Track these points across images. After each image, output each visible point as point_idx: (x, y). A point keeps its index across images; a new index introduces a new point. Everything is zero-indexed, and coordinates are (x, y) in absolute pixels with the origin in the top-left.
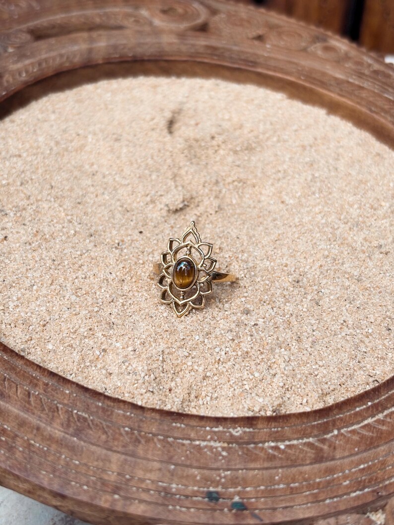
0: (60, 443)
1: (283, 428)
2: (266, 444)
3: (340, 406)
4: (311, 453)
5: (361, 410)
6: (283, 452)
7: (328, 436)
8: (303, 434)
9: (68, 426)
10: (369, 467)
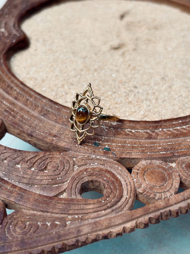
0: (36, 118)
1: (136, 125)
2: (127, 130)
3: (165, 121)
4: (146, 135)
5: (175, 124)
6: (133, 133)
7: (156, 131)
8: (145, 128)
9: (41, 112)
10: (173, 144)
